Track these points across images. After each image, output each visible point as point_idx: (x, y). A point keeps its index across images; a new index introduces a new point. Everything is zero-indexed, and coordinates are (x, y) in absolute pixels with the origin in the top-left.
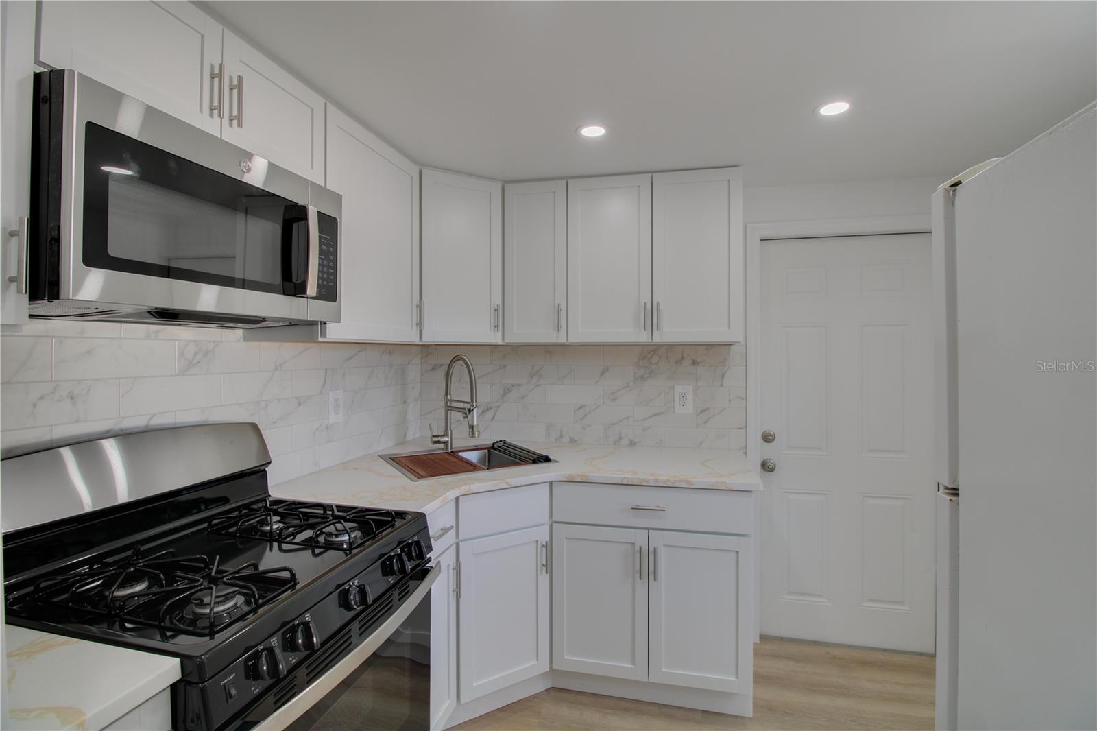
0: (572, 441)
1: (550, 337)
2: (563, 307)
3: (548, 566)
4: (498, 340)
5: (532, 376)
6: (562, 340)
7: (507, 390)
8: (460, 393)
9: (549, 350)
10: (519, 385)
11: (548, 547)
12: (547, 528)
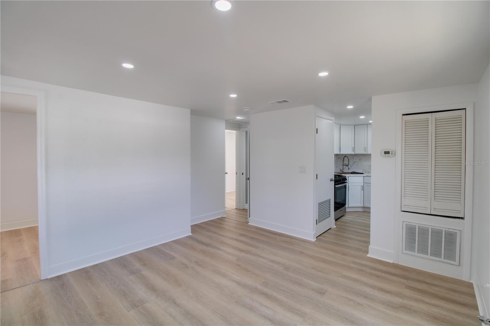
0: (368, 172)
1: (364, 153)
2: (366, 147)
3: (363, 189)
4: (353, 153)
5: (360, 160)
6: (366, 153)
7: (354, 163)
8: (346, 162)
9: (363, 155)
10: (357, 162)
11: (363, 186)
12: (363, 184)
